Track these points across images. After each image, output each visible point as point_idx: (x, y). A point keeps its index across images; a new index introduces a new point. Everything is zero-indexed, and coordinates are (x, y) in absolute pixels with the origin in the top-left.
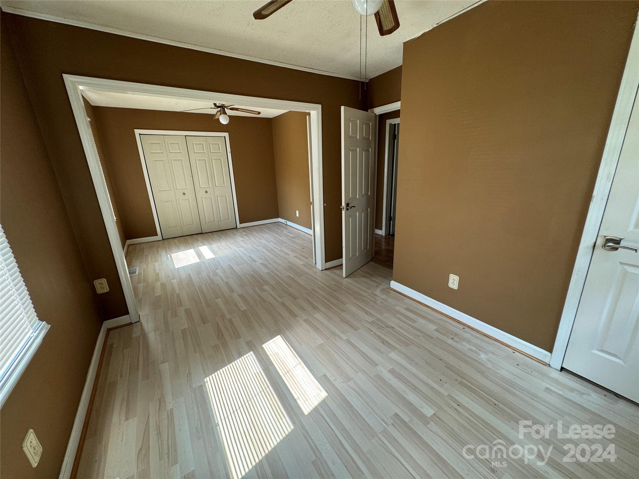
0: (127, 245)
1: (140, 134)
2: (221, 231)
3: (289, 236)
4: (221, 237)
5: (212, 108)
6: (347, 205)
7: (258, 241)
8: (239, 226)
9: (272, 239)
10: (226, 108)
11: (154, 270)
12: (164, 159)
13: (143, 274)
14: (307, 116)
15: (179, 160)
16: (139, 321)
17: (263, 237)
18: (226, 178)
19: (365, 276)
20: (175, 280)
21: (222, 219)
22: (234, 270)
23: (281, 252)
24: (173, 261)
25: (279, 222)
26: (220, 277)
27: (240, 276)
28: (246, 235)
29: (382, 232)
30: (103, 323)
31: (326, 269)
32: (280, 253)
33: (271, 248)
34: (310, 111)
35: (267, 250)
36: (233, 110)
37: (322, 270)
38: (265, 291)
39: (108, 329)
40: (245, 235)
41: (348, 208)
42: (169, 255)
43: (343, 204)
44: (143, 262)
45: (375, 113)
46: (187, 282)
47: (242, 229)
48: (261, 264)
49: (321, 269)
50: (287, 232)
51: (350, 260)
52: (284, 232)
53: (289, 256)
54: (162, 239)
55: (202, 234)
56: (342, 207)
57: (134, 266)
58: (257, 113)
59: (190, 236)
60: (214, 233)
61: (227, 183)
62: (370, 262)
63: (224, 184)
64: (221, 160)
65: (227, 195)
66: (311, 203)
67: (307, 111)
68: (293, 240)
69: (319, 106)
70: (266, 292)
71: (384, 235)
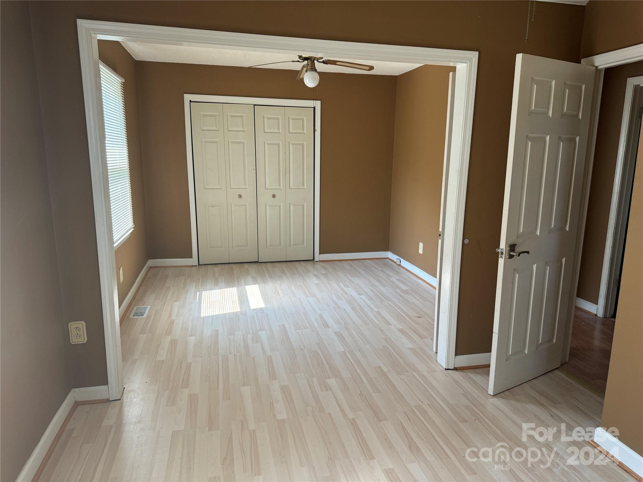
0: (147, 267)
1: (190, 101)
2: (289, 263)
3: (399, 288)
4: (285, 273)
5: (294, 61)
6: (512, 247)
7: (342, 289)
8: (318, 257)
9: (367, 290)
10: (317, 61)
11: (170, 315)
12: (218, 140)
13: (152, 319)
14: (451, 74)
15: (239, 143)
16: (120, 400)
17: (353, 282)
18: (308, 175)
19: (538, 401)
20: (193, 338)
21: (292, 244)
22: (288, 338)
23: (378, 316)
24: (201, 303)
25: (388, 258)
26: (262, 345)
27: (293, 350)
28: (325, 275)
29: (597, 309)
30: (70, 391)
31: (456, 369)
32: (374, 318)
33: (360, 306)
34: (456, 64)
35: (353, 308)
36: (327, 64)
37: (446, 369)
38: (328, 388)
39: (76, 401)
40: (323, 274)
41: (512, 253)
42: (198, 293)
43: (503, 245)
44: (159, 299)
45: (596, 65)
46: (209, 346)
47: (322, 264)
48: (336, 333)
49: (445, 366)
50: (398, 280)
51: (507, 360)
52: (392, 279)
53: (390, 326)
54: (197, 264)
55: (257, 263)
56: (500, 251)
57: (145, 303)
58: (368, 68)
59: (239, 265)
60: (276, 264)
61: (308, 184)
62: (557, 372)
63: (303, 185)
64: (303, 145)
65: (305, 204)
66: (440, 235)
67: (452, 64)
68: (405, 296)
69: (474, 55)
70: (330, 392)
71: (600, 314)
